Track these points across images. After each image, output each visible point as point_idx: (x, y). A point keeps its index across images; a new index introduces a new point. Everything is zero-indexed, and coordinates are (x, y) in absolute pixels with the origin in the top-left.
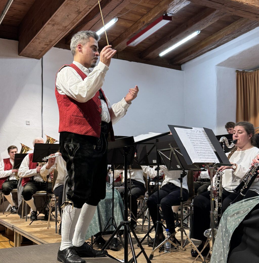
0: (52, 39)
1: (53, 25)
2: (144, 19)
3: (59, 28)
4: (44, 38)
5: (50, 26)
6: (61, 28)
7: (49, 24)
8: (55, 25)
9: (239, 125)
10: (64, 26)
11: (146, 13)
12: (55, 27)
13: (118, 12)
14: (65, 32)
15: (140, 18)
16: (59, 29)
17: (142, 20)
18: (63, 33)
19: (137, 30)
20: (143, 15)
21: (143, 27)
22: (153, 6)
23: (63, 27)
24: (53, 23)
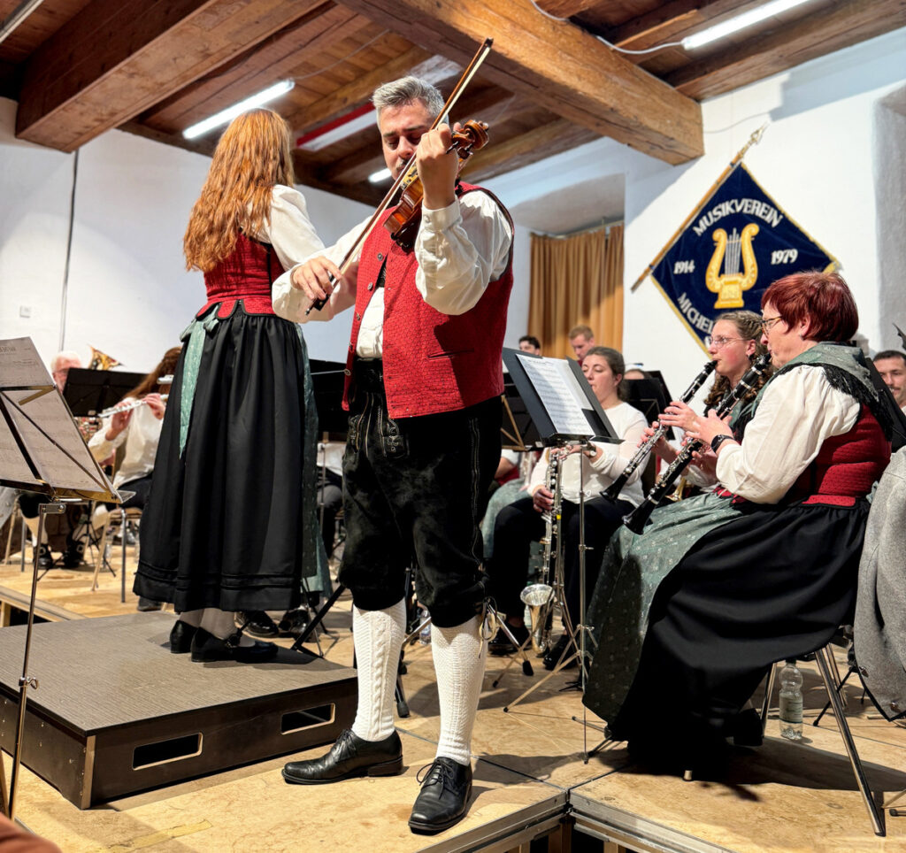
0: (119, 107)
1: (132, 75)
2: (347, 92)
3: (144, 84)
4: (97, 104)
5: (121, 76)
6: (149, 84)
7: (120, 71)
8: (136, 76)
9: (597, 354)
10: (159, 81)
11: (351, 79)
12: (136, 81)
13: (290, 67)
14: (157, 96)
15: (335, 88)
16: (142, 88)
17: (340, 95)
18: (152, 97)
19: (328, 114)
20: (343, 83)
21: (342, 110)
22: (370, 67)
23: (156, 83)
24: (132, 70)
